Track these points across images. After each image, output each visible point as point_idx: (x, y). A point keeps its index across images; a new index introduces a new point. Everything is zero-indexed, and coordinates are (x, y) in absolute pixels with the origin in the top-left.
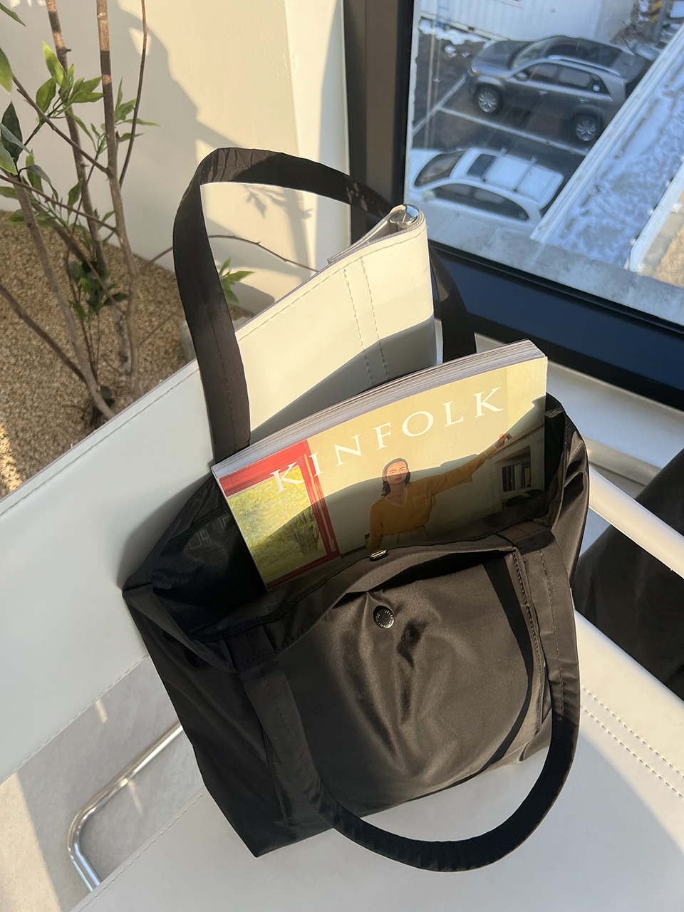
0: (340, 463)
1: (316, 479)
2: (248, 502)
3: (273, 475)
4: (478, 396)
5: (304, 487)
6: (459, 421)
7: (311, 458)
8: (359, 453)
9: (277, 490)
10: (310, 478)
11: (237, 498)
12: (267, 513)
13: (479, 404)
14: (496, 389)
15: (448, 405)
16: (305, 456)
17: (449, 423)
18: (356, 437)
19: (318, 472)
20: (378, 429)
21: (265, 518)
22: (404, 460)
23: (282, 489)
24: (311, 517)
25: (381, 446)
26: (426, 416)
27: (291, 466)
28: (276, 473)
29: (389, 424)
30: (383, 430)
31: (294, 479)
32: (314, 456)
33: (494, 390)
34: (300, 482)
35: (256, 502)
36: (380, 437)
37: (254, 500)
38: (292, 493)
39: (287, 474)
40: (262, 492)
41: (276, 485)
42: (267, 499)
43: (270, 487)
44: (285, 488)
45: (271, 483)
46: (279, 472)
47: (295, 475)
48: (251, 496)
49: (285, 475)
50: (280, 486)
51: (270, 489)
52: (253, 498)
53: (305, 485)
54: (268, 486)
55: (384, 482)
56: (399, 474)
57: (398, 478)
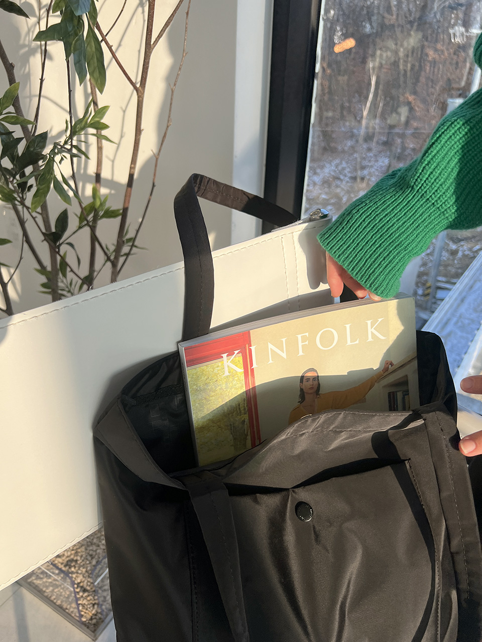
0: (271, 361)
1: (252, 370)
2: (201, 378)
3: (222, 357)
4: (369, 322)
5: (243, 377)
6: (355, 343)
7: (251, 349)
8: (284, 355)
9: (224, 373)
10: (248, 371)
11: (193, 372)
12: (213, 394)
13: (370, 330)
14: (381, 319)
15: (348, 326)
16: (247, 345)
17: (349, 343)
18: (284, 340)
19: (255, 366)
20: (299, 337)
21: (211, 398)
22: (317, 372)
23: (227, 373)
24: (245, 409)
25: (301, 353)
26: (333, 333)
27: (236, 352)
28: (225, 355)
29: (307, 334)
30: (304, 339)
31: (237, 366)
32: (253, 348)
33: (380, 320)
34: (241, 370)
35: (207, 379)
36: (300, 344)
37: (206, 377)
38: (233, 380)
39: (233, 360)
40: (213, 372)
41: (224, 368)
42: (215, 380)
43: (219, 368)
44: (229, 372)
45: (220, 364)
46: (227, 355)
47: (238, 362)
48: (204, 372)
49: (231, 360)
50: (226, 369)
51: (218, 370)
52: (206, 375)
53: (243, 374)
54: (218, 367)
55: (301, 389)
56: (312, 384)
57: (311, 388)
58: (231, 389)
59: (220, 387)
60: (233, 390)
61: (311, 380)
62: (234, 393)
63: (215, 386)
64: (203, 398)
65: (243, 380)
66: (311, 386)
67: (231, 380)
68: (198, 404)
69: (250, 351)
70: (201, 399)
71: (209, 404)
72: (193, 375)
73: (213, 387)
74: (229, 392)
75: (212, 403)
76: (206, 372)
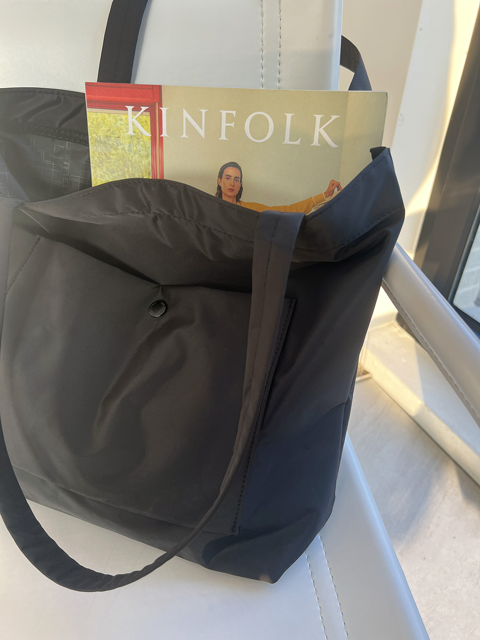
0: (184, 136)
1: (161, 139)
2: (102, 127)
3: (127, 109)
4: (318, 117)
5: (149, 144)
6: (296, 143)
7: (161, 110)
8: (202, 132)
9: (127, 131)
10: (157, 136)
11: (94, 116)
12: (114, 152)
13: (317, 130)
14: (336, 117)
15: (289, 116)
16: (157, 104)
17: (287, 141)
18: (203, 111)
19: (164, 134)
20: (224, 113)
21: (111, 156)
22: (240, 168)
23: (131, 132)
25: (223, 137)
26: (267, 121)
27: (144, 108)
28: (130, 108)
29: (234, 113)
30: (229, 118)
31: (142, 126)
32: (164, 110)
33: (334, 117)
34: (148, 134)
35: (108, 131)
36: (224, 124)
37: (107, 128)
38: (138, 143)
39: (139, 117)
40: (115, 124)
41: (128, 124)
42: (117, 135)
43: (122, 122)
44: (134, 132)
45: (124, 118)
46: (133, 108)
47: (145, 123)
48: (106, 121)
49: (136, 116)
50: (131, 127)
51: (121, 124)
52: (107, 125)
53: (150, 141)
54: (121, 120)
55: (218, 186)
56: (233, 184)
57: (231, 189)
58: (135, 154)
59: (121, 147)
60: (137, 156)
61: (233, 178)
62: (138, 160)
63: (117, 143)
64: (103, 153)
65: (149, 148)
66: (231, 187)
67: (135, 142)
68: (97, 157)
69: (160, 112)
70: (101, 153)
71: (109, 162)
72: (93, 120)
73: (115, 143)
74: (132, 157)
75: (112, 162)
76: (108, 121)
